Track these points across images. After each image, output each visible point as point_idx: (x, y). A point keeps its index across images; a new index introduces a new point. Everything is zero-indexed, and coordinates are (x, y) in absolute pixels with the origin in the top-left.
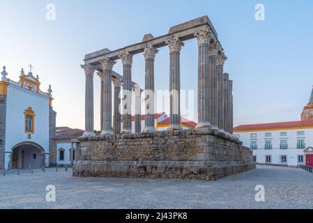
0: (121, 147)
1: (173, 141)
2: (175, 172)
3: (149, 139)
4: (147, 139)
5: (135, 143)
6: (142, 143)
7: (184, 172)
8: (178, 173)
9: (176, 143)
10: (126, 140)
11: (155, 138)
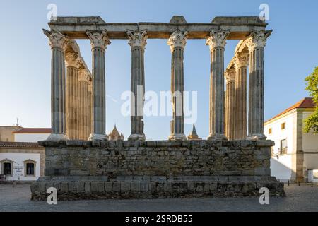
0: (134, 158)
1: (222, 153)
2: (232, 188)
3: (185, 149)
4: (181, 149)
5: (162, 153)
6: (173, 153)
7: (246, 188)
8: (237, 189)
9: (226, 155)
10: (142, 148)
11: (194, 148)
